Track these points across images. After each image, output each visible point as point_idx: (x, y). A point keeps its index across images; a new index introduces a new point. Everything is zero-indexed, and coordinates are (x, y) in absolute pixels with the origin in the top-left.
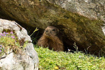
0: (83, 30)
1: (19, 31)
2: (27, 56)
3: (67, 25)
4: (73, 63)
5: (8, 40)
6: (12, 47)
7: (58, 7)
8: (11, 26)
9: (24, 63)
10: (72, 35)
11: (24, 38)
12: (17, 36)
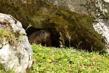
0: (74, 27)
1: (15, 24)
2: (22, 48)
3: (59, 23)
4: (66, 57)
5: (4, 32)
6: (8, 38)
7: (50, 4)
8: (6, 19)
9: (20, 54)
10: (64, 33)
11: (19, 31)
12: (12, 29)
